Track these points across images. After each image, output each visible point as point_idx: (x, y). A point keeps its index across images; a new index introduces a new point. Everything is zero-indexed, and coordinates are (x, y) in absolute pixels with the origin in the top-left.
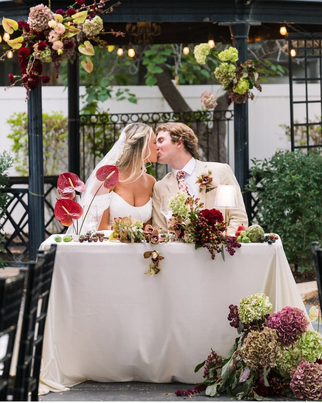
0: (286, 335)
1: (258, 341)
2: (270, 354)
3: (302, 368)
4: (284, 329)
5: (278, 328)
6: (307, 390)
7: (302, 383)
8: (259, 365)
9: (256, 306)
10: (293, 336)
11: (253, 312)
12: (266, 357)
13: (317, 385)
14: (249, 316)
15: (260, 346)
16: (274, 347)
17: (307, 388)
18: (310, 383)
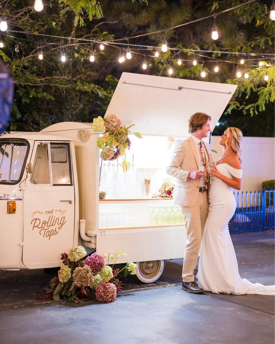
0: (95, 269)
1: (82, 273)
2: (88, 279)
3: (103, 286)
4: (94, 266)
5: (91, 265)
6: (105, 297)
7: (102, 294)
8: (82, 285)
9: (79, 253)
10: (99, 269)
11: (77, 256)
12: (86, 281)
13: (110, 294)
14: (75, 258)
15: (83, 275)
16: (90, 276)
17: (105, 296)
18: (106, 294)
